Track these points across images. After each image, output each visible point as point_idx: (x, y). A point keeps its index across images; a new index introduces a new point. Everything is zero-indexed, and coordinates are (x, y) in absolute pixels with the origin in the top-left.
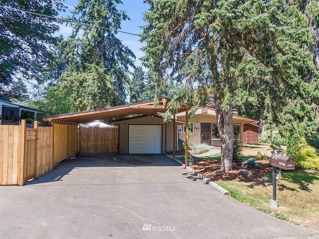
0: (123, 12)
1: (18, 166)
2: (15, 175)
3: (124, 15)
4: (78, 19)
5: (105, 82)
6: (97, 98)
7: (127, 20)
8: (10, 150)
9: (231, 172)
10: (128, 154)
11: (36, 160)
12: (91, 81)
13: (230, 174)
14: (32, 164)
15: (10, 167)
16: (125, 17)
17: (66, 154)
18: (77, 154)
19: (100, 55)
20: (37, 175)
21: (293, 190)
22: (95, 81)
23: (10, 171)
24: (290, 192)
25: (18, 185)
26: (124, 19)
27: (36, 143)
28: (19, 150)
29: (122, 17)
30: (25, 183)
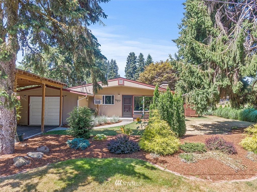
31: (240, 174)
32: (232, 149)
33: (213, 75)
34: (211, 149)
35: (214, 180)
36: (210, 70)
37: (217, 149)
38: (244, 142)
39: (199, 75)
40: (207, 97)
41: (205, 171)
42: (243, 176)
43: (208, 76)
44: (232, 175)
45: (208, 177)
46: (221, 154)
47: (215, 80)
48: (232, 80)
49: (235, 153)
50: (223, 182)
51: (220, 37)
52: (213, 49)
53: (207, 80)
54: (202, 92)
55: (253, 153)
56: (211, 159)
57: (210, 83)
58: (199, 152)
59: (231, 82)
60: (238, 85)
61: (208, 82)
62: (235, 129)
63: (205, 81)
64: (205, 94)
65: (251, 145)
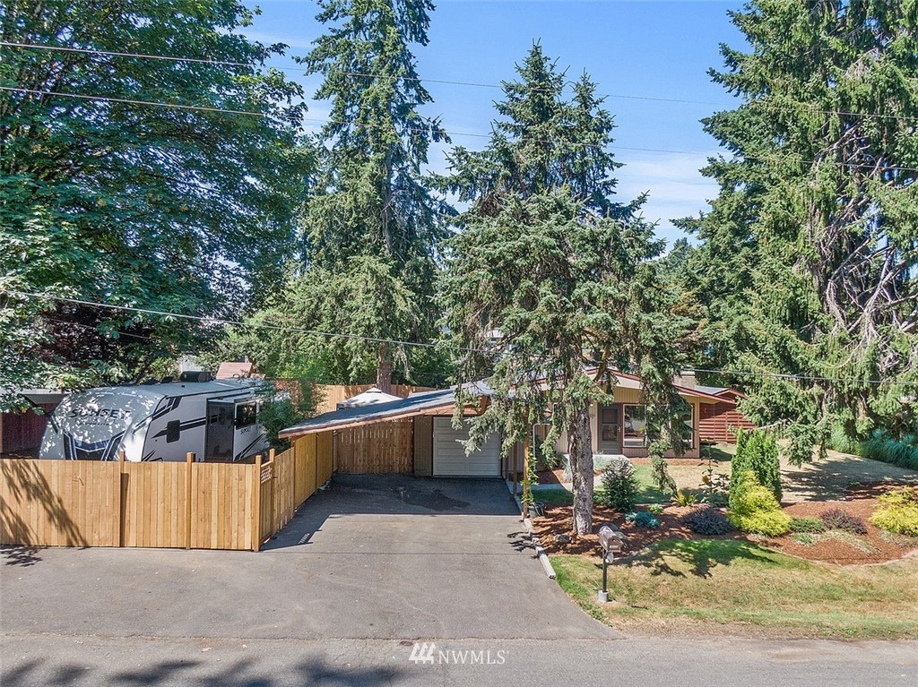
0: (434, 122)
1: (252, 523)
2: (248, 537)
3: (435, 128)
4: (330, 149)
5: (390, 297)
6: (375, 332)
7: (442, 140)
8: (241, 500)
9: (586, 537)
10: (431, 478)
11: (273, 510)
12: (361, 295)
13: (583, 542)
14: (268, 517)
15: (241, 524)
16: (438, 135)
17: (313, 484)
18: (332, 477)
19: (381, 228)
20: (274, 532)
21: (678, 574)
22: (370, 295)
23: (241, 530)
24: (670, 578)
25: (253, 551)
26: (436, 138)
27: (273, 483)
28: (253, 500)
29: (430, 133)
30: (262, 548)
31: (874, 558)
32: (860, 528)
33: (821, 397)
34: (830, 528)
35: (843, 564)
36: (816, 390)
37: (839, 527)
38: (876, 517)
39: (800, 399)
40: (812, 437)
41: (831, 555)
42: (876, 560)
43: (813, 399)
44: (863, 559)
45: (836, 562)
46: (846, 533)
47: (824, 406)
48: (855, 412)
49: (865, 533)
50: (854, 566)
51: (835, 332)
52: (823, 353)
53: (811, 408)
54: (804, 429)
55: (888, 532)
56: (833, 541)
57: (816, 412)
58: (817, 531)
59: (854, 414)
60: (866, 424)
61: (813, 411)
62: (856, 488)
63: (807, 408)
64: (809, 432)
65: (886, 522)
